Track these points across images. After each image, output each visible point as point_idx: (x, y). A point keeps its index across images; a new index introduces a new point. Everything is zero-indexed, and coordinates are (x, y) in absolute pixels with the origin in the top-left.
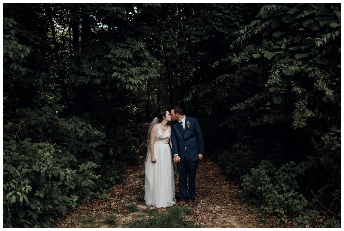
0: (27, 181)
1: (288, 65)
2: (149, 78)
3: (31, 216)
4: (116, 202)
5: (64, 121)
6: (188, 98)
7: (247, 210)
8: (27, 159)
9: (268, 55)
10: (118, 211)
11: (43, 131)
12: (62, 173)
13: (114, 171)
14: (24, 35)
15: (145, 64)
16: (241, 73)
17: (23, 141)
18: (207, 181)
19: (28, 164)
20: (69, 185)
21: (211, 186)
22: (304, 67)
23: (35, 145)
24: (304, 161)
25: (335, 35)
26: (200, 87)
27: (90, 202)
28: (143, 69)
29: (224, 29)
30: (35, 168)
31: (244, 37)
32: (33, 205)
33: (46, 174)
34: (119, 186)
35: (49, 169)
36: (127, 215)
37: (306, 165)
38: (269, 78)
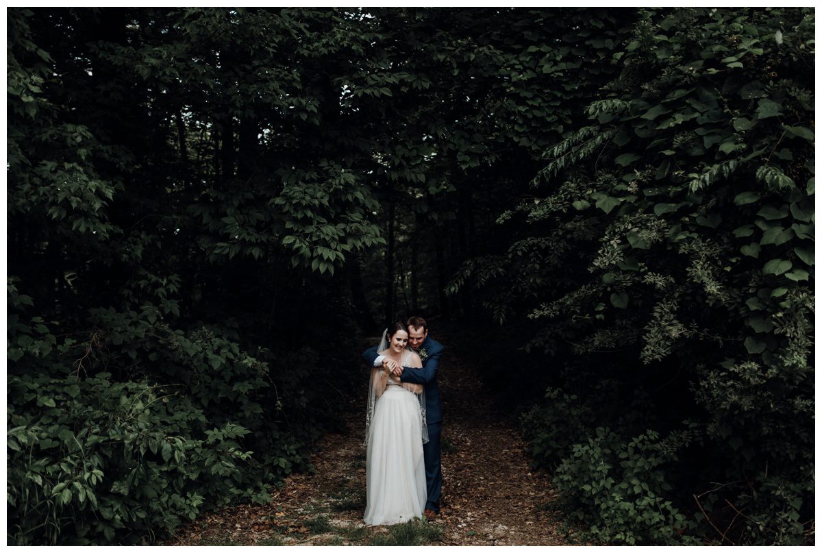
0: (96, 460)
1: (640, 227)
2: (363, 247)
3: (102, 533)
4: (287, 511)
5: (182, 337)
6: (455, 286)
7: (564, 535)
8: (98, 416)
9: (605, 203)
10: (287, 529)
11: (137, 357)
12: (167, 446)
13: (289, 444)
14: (106, 155)
15: (356, 216)
16: (563, 237)
17: (94, 377)
18: (492, 472)
19: (101, 425)
20: (185, 472)
21: (497, 482)
22: (670, 233)
23: (119, 387)
24: (677, 431)
25: (727, 168)
26: (482, 262)
27: (232, 510)
28: (351, 228)
29: (531, 141)
30: (114, 434)
31: (561, 163)
32: (107, 510)
33: (134, 448)
34: (298, 478)
35: (141, 437)
36: (305, 538)
37: (681, 440)
38: (599, 255)
